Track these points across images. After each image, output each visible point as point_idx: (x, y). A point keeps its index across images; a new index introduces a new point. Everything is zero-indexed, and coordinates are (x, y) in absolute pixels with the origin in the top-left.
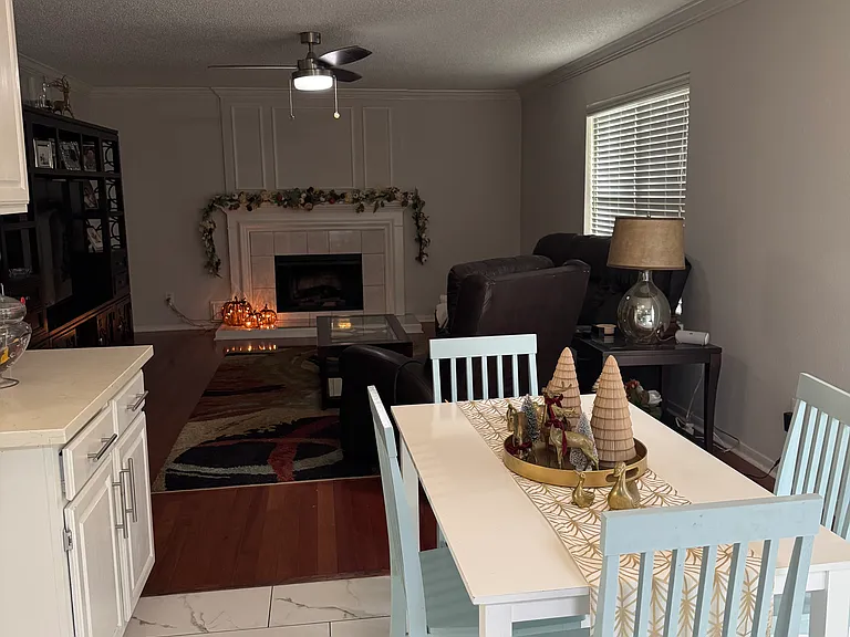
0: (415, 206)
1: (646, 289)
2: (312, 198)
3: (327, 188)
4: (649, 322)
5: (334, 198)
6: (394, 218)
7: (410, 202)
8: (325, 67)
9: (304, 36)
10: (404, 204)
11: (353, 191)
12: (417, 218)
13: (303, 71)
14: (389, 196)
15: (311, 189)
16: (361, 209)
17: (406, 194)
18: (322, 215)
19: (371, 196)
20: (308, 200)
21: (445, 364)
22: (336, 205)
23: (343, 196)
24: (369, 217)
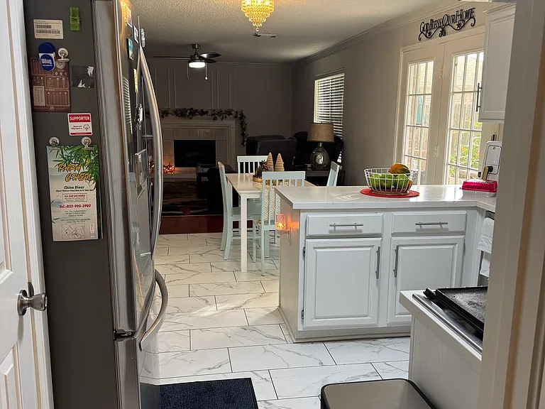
0: (241, 118)
1: (320, 149)
2: (193, 113)
3: (200, 108)
4: (321, 162)
5: (203, 113)
6: (231, 123)
7: (239, 116)
8: (201, 59)
9: (193, 46)
10: (236, 117)
11: (212, 110)
12: (242, 123)
13: (193, 60)
14: (229, 113)
15: (192, 109)
16: (215, 119)
17: (237, 112)
18: (196, 121)
19: (220, 113)
20: (190, 113)
21: (242, 164)
22: (203, 116)
23: (207, 112)
24: (219, 123)
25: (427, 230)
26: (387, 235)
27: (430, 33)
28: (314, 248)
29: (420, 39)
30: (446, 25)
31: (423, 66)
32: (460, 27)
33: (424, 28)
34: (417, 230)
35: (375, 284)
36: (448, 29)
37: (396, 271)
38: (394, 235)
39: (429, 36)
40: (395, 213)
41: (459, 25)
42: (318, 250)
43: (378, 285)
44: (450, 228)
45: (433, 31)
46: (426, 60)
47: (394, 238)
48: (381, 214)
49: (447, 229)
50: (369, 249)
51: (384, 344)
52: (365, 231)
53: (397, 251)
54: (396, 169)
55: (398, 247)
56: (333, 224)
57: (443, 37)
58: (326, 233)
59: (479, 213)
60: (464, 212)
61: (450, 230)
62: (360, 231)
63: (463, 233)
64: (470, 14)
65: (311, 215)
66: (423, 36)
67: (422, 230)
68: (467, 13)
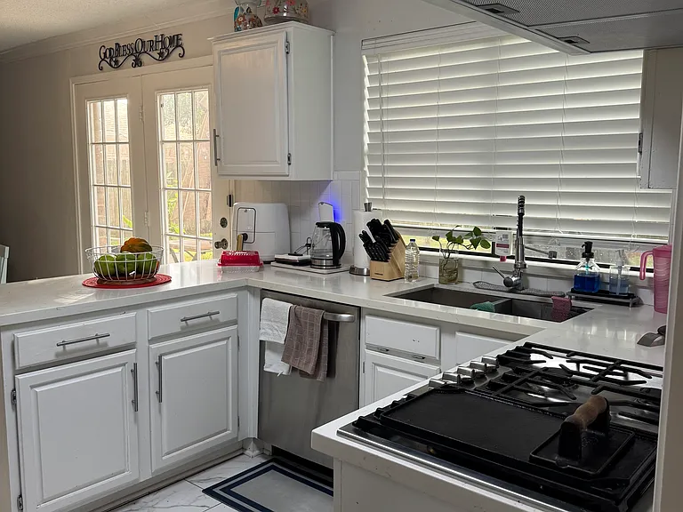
25: (193, 326)
26: (142, 343)
27: (116, 62)
28: (32, 387)
29: (101, 69)
30: (140, 53)
31: (109, 104)
32: (163, 57)
33: (105, 54)
34: (182, 328)
35: (132, 419)
36: (144, 58)
37: (159, 394)
38: (152, 341)
39: (117, 66)
40: (153, 310)
41: (161, 54)
42: (38, 390)
43: (136, 420)
44: (221, 318)
45: (121, 59)
46: (114, 96)
47: (153, 346)
48: (132, 314)
49: (217, 320)
50: (120, 369)
51: (150, 504)
52: (112, 342)
53: (159, 364)
54: (133, 245)
55: (160, 357)
56: (60, 341)
57: (138, 68)
58: (51, 358)
59: (251, 293)
60: (234, 295)
61: (221, 320)
62: (106, 344)
63: (235, 322)
64: (175, 41)
65: (20, 334)
66: (104, 64)
67: (189, 326)
68: (171, 39)
